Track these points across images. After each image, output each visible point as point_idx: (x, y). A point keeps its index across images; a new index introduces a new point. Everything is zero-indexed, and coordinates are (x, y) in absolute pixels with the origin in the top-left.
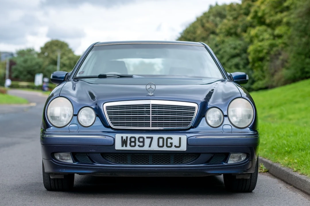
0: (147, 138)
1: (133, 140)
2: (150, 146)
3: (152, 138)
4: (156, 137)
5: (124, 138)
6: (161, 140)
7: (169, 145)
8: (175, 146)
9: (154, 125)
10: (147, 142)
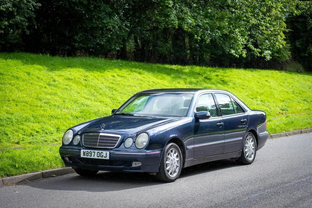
0: (93, 152)
1: (87, 153)
2: (94, 156)
3: (95, 152)
4: (96, 152)
5: (84, 152)
6: (98, 153)
7: (102, 156)
8: (104, 157)
9: (99, 145)
10: (93, 154)
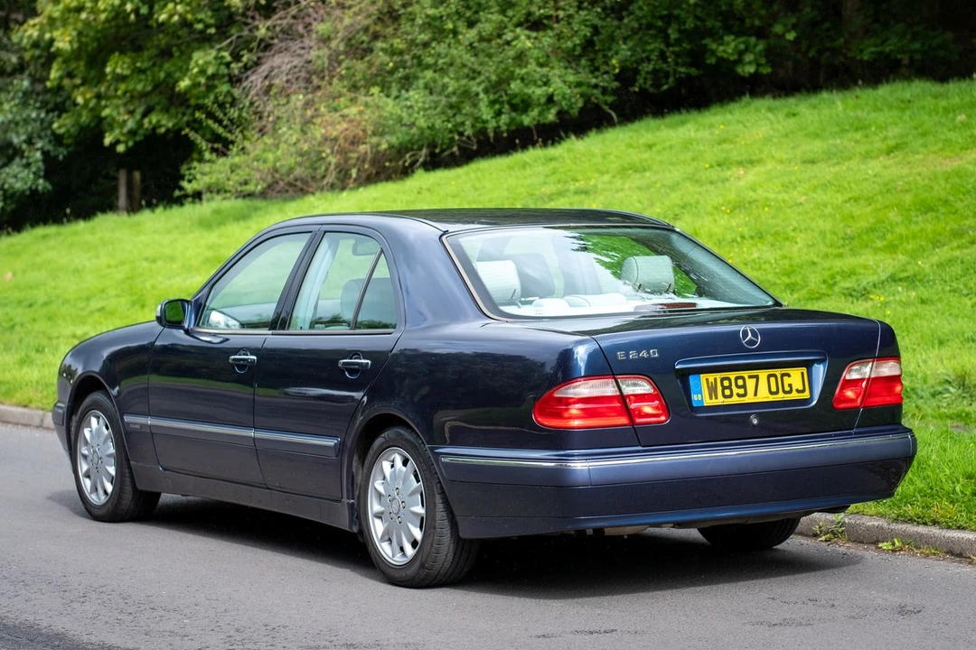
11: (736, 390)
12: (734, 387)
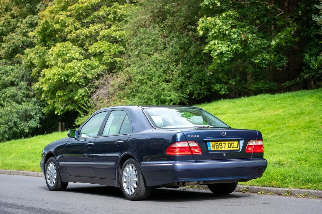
11: (219, 147)
12: (219, 146)
